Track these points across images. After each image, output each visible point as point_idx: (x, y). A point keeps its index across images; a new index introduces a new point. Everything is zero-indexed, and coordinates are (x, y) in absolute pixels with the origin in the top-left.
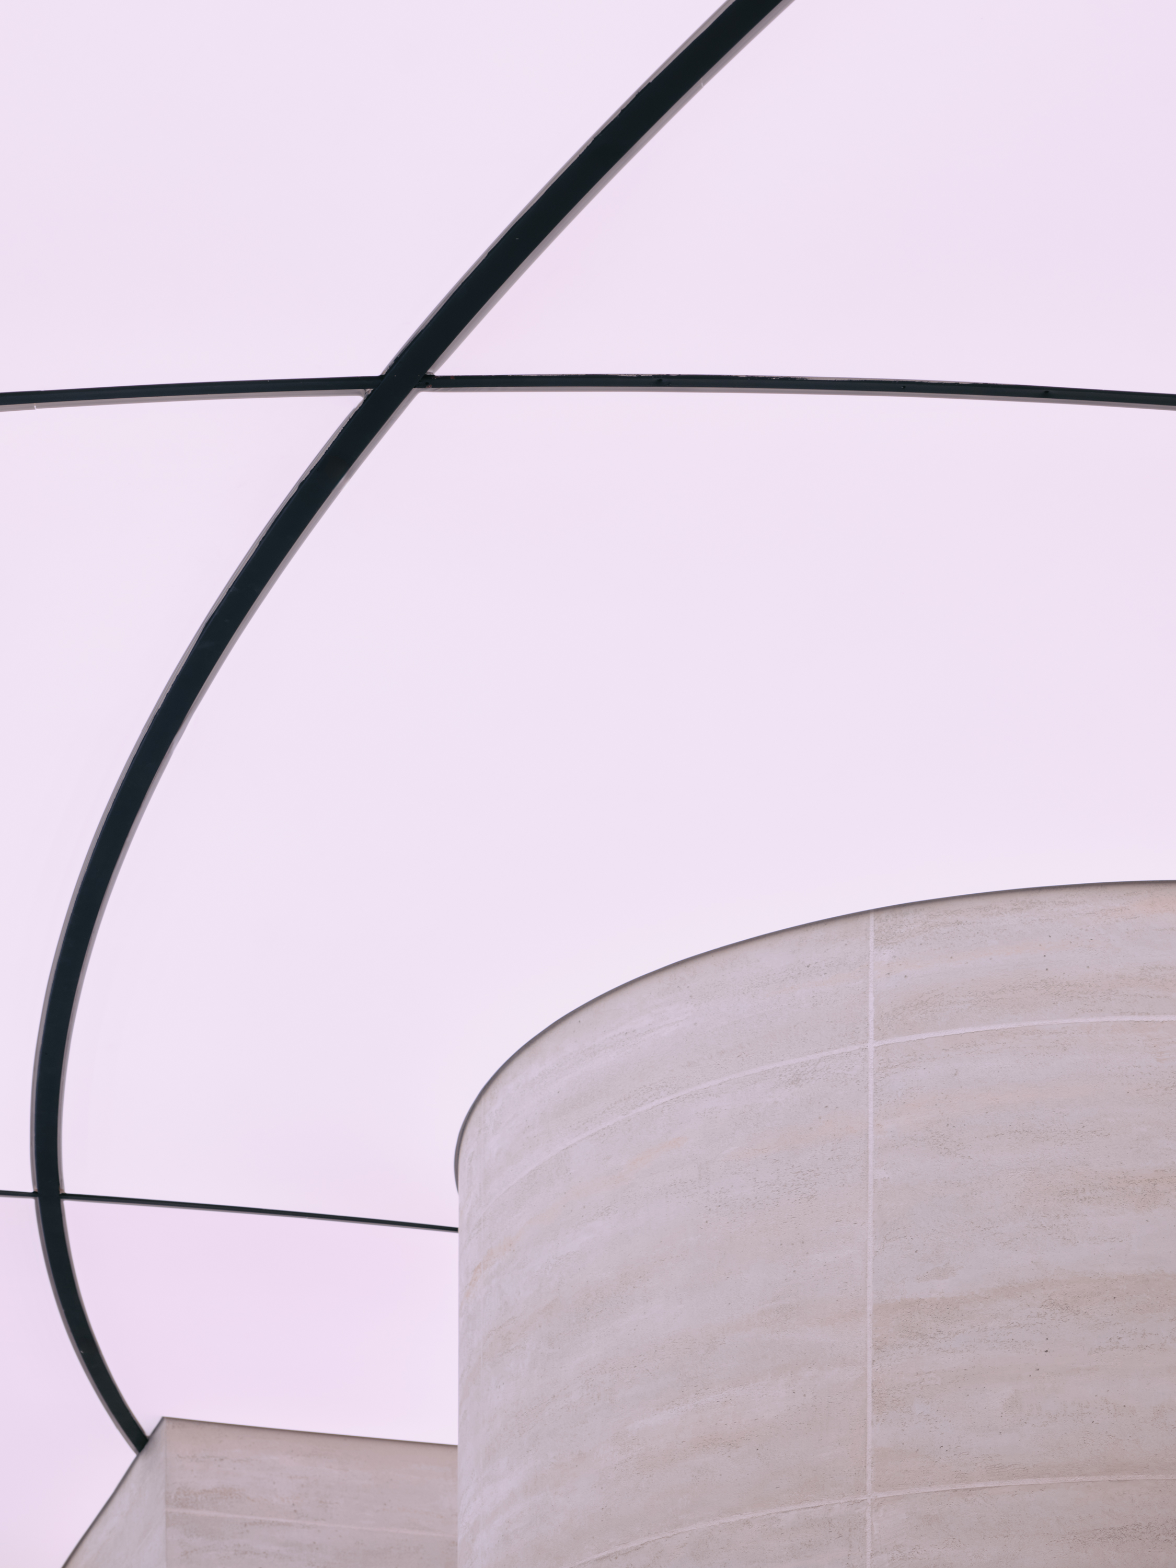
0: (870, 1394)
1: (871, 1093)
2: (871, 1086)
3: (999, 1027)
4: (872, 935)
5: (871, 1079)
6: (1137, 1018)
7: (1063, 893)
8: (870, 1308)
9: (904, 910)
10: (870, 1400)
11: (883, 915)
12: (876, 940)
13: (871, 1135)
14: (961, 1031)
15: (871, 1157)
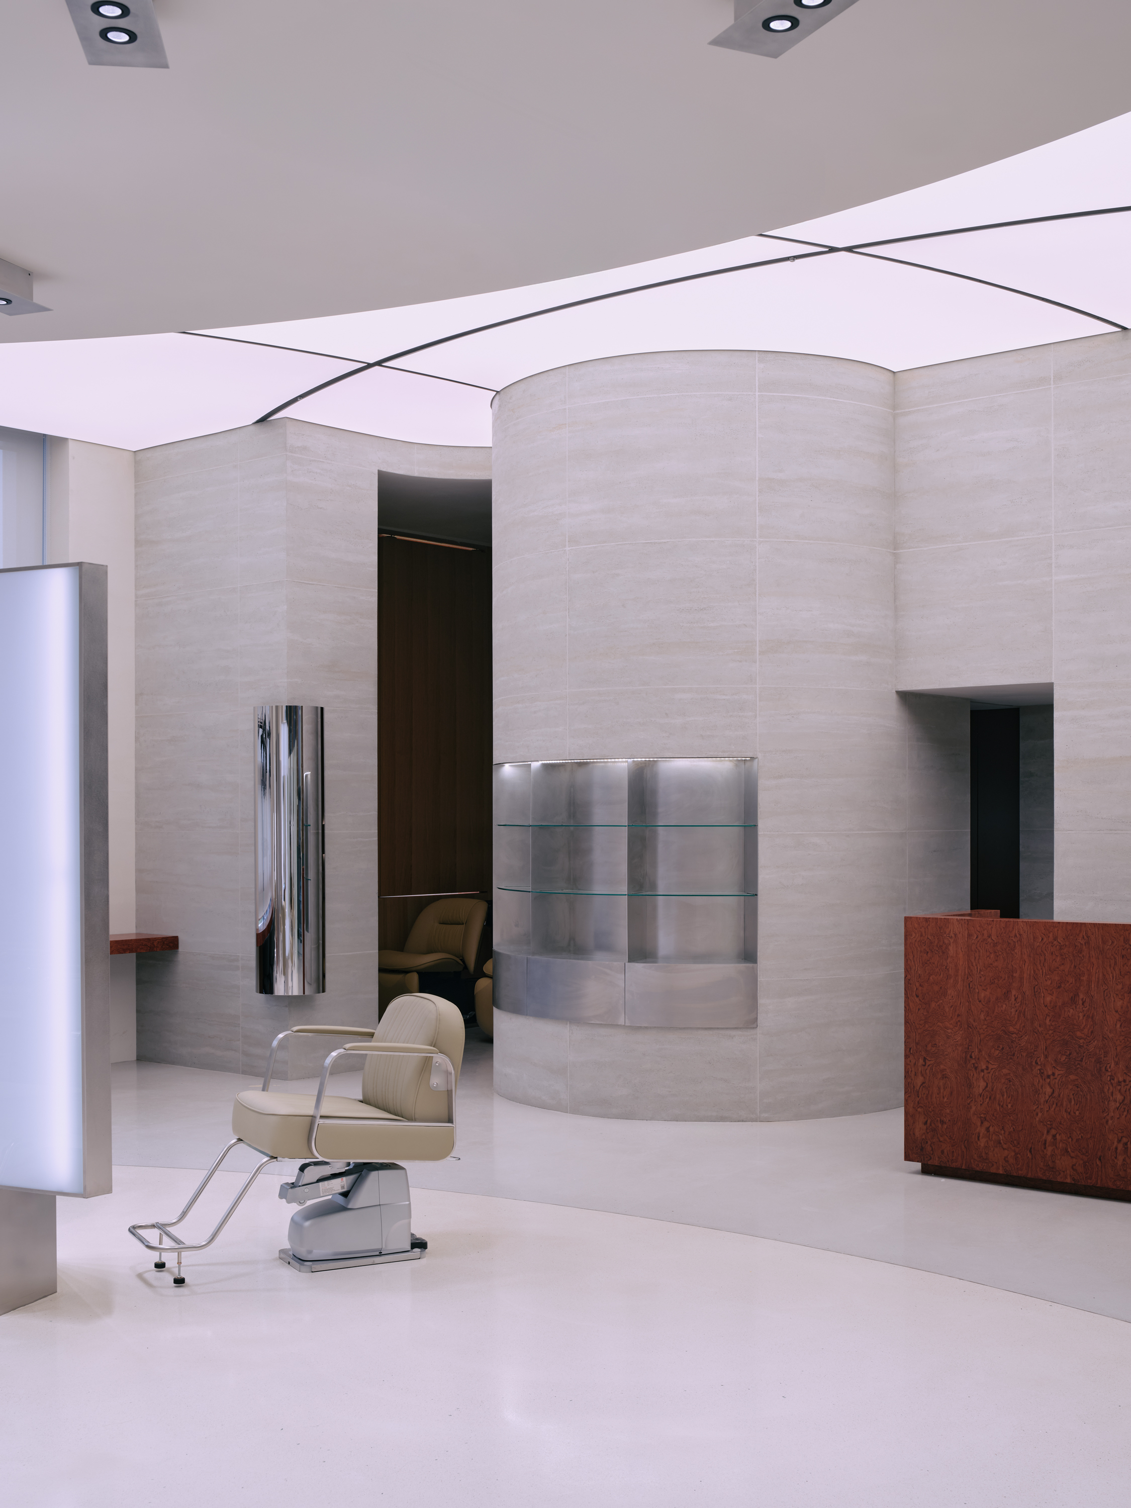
0: (757, 506)
1: (757, 409)
2: (757, 407)
3: (797, 395)
4: (757, 358)
5: (757, 405)
6: (835, 399)
7: (815, 356)
8: (757, 478)
9: (768, 352)
10: (757, 508)
11: (761, 353)
12: (758, 360)
13: (757, 423)
14: (786, 395)
15: (757, 430)
